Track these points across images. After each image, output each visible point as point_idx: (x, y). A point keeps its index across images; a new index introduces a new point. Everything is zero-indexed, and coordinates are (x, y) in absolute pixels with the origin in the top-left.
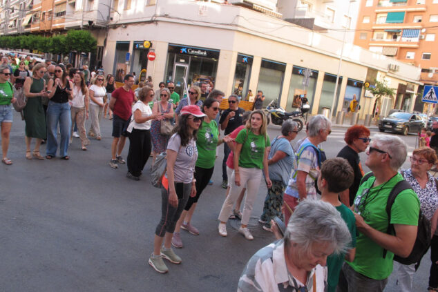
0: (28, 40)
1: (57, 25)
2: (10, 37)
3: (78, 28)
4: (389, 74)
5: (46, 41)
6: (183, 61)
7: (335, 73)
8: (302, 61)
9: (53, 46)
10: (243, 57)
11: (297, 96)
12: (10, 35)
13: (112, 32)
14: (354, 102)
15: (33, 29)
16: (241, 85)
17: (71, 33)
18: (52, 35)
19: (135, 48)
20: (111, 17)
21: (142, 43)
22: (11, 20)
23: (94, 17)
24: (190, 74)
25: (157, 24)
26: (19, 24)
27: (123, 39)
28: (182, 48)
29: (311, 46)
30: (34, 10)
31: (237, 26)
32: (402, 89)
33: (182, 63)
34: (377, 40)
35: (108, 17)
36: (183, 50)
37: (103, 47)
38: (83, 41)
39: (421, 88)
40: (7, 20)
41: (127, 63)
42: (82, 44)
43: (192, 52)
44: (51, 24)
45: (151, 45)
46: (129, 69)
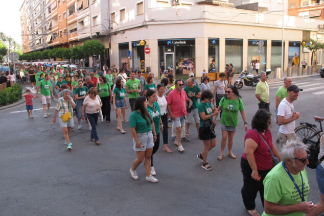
0: (53, 52)
1: (73, 39)
2: (39, 52)
3: (89, 38)
4: (319, 32)
6: (169, 50)
8: (254, 35)
9: (74, 54)
10: (213, 40)
12: (38, 50)
13: (113, 37)
14: (296, 58)
15: (54, 43)
16: (214, 61)
17: (85, 43)
18: (69, 46)
19: (133, 47)
20: (111, 27)
21: (139, 42)
22: (37, 39)
23: (99, 29)
25: (147, 27)
26: (44, 42)
27: (123, 41)
28: (168, 41)
29: (258, 23)
30: (53, 30)
31: (204, 19)
33: (169, 52)
34: (303, 7)
35: (109, 27)
36: (169, 42)
37: (108, 49)
40: (34, 40)
41: (129, 58)
42: (95, 49)
43: (176, 43)
44: (68, 38)
45: (145, 42)
46: (131, 62)
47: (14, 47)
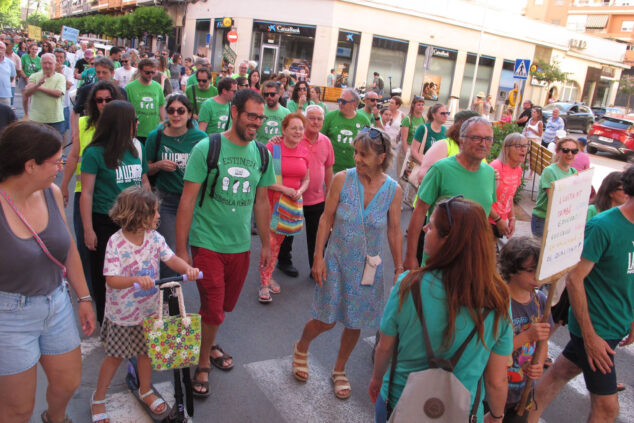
0: (93, 21)
4: (569, 53)
5: (114, 23)
6: (271, 41)
7: (492, 55)
8: (432, 37)
9: (121, 29)
10: (347, 34)
11: (426, 85)
12: (75, 16)
13: (191, 7)
15: (100, 6)
16: (346, 70)
17: (139, 11)
18: (124, 13)
19: (216, 28)
21: (222, 20)
24: (281, 58)
27: (204, 16)
28: (270, 25)
32: (593, 75)
33: (271, 45)
34: (579, 5)
36: (271, 28)
37: (181, 28)
38: (154, 21)
39: (625, 72)
41: (208, 46)
42: (153, 24)
43: (283, 29)
45: (233, 22)
46: (210, 54)
47: (36, 3)
